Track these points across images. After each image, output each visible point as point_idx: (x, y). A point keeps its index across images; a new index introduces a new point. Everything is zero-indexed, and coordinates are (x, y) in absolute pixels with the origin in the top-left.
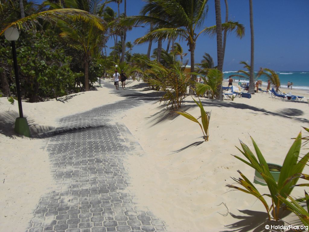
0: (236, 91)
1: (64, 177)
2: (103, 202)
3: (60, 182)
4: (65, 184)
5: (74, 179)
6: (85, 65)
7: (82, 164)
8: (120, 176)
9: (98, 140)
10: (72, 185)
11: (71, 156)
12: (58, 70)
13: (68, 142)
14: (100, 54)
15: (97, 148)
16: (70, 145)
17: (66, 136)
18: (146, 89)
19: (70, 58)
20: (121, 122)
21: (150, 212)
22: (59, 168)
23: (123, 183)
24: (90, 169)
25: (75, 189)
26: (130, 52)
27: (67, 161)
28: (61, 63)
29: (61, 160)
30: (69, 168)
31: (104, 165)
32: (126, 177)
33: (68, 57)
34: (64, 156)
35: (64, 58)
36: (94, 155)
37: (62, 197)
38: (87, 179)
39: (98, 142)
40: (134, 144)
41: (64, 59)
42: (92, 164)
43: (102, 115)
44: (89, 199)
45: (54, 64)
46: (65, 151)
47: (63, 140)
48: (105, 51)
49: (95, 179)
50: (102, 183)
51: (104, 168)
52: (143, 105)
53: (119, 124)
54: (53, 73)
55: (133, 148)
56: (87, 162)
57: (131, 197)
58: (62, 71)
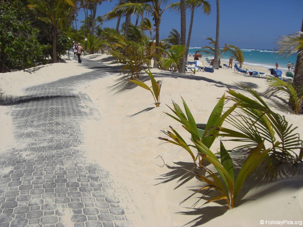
0: (200, 66)
1: (24, 137)
2: (57, 157)
3: (20, 141)
4: (24, 142)
5: (34, 139)
6: (53, 37)
7: (42, 127)
8: (76, 136)
9: (60, 107)
10: (31, 143)
11: (32, 120)
12: (24, 41)
13: (31, 108)
14: (71, 27)
15: (58, 113)
16: (33, 111)
17: (30, 104)
18: (114, 62)
19: (37, 31)
20: (84, 91)
21: (97, 164)
22: (20, 130)
23: (78, 141)
24: (49, 130)
25: (33, 146)
26: (100, 26)
27: (29, 124)
28: (29, 35)
29: (23, 123)
30: (30, 130)
31: (62, 127)
32: (81, 137)
33: (35, 29)
34: (26, 120)
35: (31, 29)
36: (54, 119)
37: (20, 153)
38: (44, 139)
39: (59, 109)
40: (93, 110)
41: (31, 31)
42: (51, 126)
43: (67, 85)
44: (44, 154)
45: (22, 36)
46: (28, 115)
47: (27, 106)
48: (76, 24)
49: (52, 139)
50: (58, 141)
51: (62, 129)
52: (108, 76)
53: (82, 93)
54: (20, 44)
55: (91, 114)
56: (47, 125)
57: (82, 153)
58: (29, 43)
